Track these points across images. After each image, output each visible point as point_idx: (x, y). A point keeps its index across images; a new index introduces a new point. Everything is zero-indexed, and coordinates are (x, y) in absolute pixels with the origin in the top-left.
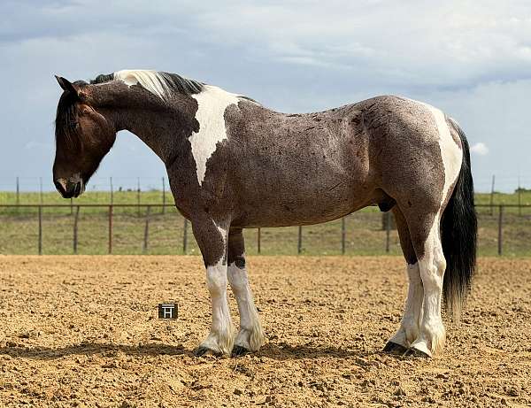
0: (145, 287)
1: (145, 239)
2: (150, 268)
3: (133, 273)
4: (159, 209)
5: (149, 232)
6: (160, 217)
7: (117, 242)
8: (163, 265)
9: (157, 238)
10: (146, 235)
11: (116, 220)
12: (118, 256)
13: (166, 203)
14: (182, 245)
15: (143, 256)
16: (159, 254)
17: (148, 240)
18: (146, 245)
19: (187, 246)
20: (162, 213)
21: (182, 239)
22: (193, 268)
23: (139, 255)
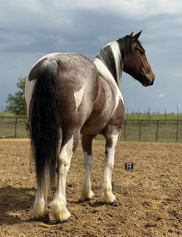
0: (136, 158)
1: (140, 135)
2: (141, 148)
3: (132, 150)
4: (147, 122)
5: (142, 131)
6: (148, 125)
7: (128, 135)
8: (146, 147)
9: (145, 134)
10: (140, 133)
11: (128, 126)
12: (128, 142)
13: (150, 119)
14: (156, 137)
15: (139, 142)
16: (145, 141)
17: (141, 135)
18: (140, 137)
19: (158, 138)
20: (148, 123)
21: (156, 135)
22: (159, 149)
23: (137, 141)
